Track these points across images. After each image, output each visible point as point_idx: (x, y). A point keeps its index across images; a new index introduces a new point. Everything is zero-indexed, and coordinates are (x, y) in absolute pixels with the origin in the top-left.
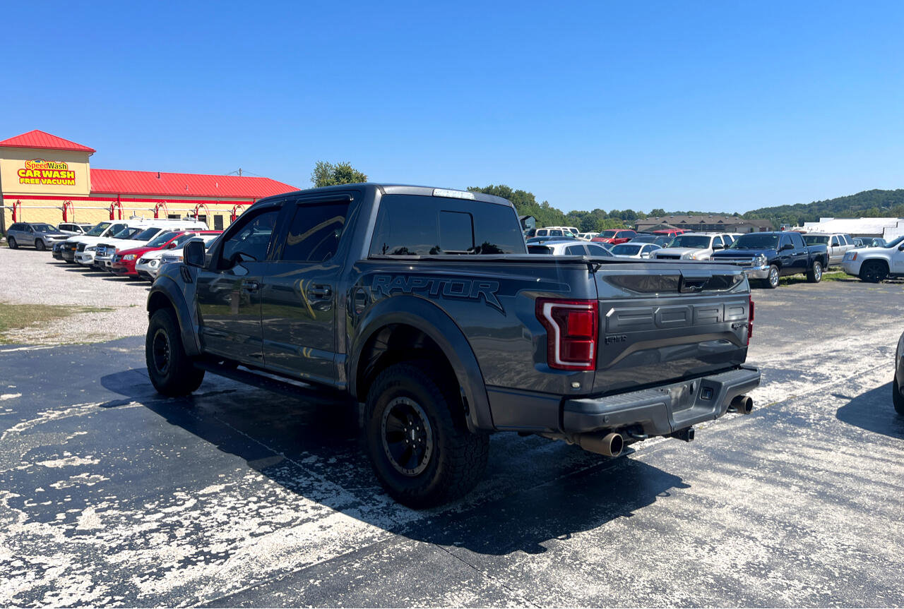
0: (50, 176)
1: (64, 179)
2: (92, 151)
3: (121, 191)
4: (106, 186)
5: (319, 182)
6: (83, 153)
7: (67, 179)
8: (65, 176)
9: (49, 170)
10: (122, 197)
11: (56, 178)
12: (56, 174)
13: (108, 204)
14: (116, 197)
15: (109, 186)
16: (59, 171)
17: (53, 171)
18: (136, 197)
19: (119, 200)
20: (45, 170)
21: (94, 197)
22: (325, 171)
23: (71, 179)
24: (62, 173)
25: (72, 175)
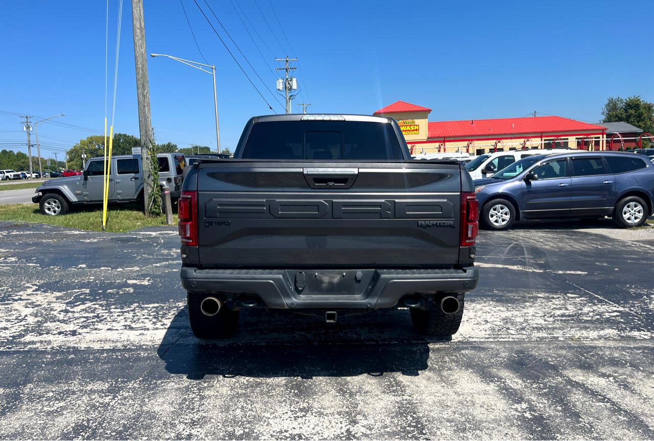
0: (405, 129)
1: (413, 131)
2: (429, 111)
3: (446, 135)
4: (438, 133)
5: (609, 115)
6: (423, 113)
7: (414, 130)
8: (413, 129)
9: (404, 126)
10: (446, 139)
11: (408, 130)
12: (408, 128)
13: (437, 145)
14: (443, 139)
15: (439, 132)
16: (410, 126)
17: (407, 126)
18: (456, 139)
19: (444, 142)
20: (402, 126)
21: (430, 140)
22: (615, 105)
23: (417, 130)
24: (411, 127)
25: (417, 128)
